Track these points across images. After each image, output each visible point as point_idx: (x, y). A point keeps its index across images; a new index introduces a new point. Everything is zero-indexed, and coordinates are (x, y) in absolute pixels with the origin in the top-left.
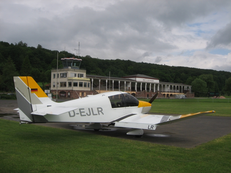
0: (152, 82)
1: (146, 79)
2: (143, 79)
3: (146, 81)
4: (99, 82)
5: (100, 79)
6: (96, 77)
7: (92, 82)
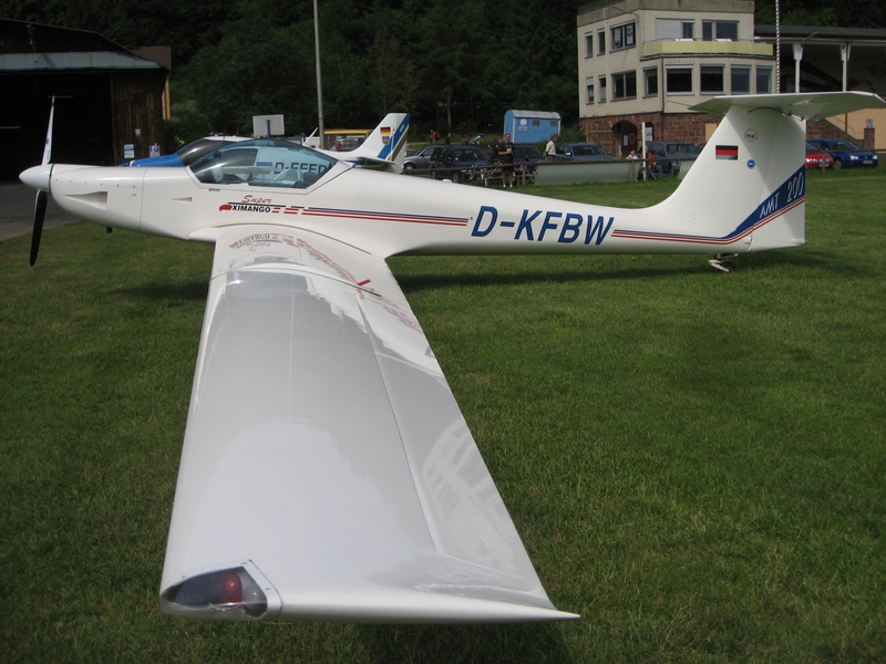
4: (842, 62)
5: (847, 43)
6: (817, 36)
7: (794, 62)
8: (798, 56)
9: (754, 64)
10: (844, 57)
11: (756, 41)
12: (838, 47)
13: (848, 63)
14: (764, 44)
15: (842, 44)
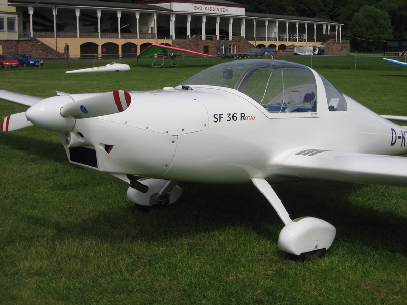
0: (222, 13)
1: (204, 6)
2: (195, 4)
3: (203, 11)
4: (54, 16)
5: (56, 7)
6: (39, 3)
7: (29, 15)
8: (31, 12)
9: (5, 16)
10: (55, 13)
11: (9, 5)
12: (52, 8)
13: (57, 16)
14: (11, 7)
15: (53, 7)
